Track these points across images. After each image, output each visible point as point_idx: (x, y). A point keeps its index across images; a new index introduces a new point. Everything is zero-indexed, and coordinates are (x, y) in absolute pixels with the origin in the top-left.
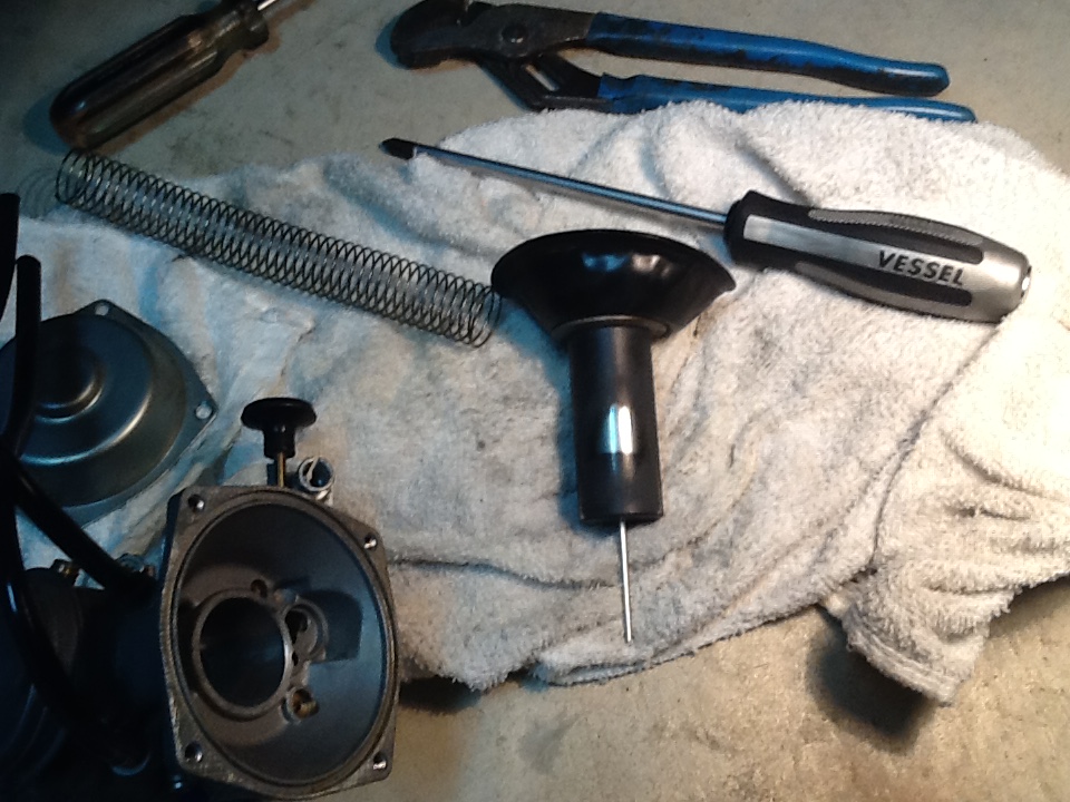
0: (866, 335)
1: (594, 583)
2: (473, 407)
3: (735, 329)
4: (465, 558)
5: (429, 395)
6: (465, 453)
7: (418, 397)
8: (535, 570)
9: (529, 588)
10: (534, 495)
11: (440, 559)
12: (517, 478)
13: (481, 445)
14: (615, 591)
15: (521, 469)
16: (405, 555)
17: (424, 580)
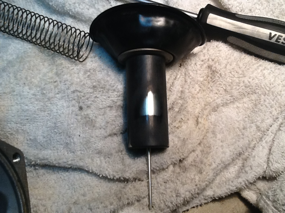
0: (259, 71)
1: (135, 179)
2: (78, 89)
3: (199, 65)
4: (70, 164)
5: (55, 82)
6: (73, 111)
7: (49, 83)
8: (107, 172)
9: (102, 181)
10: (106, 134)
11: (57, 165)
12: (98, 125)
13: (81, 108)
14: (144, 183)
15: (100, 121)
16: (39, 162)
17: (47, 175)
